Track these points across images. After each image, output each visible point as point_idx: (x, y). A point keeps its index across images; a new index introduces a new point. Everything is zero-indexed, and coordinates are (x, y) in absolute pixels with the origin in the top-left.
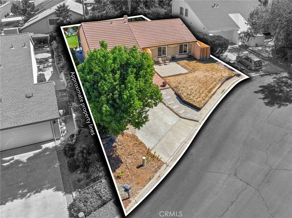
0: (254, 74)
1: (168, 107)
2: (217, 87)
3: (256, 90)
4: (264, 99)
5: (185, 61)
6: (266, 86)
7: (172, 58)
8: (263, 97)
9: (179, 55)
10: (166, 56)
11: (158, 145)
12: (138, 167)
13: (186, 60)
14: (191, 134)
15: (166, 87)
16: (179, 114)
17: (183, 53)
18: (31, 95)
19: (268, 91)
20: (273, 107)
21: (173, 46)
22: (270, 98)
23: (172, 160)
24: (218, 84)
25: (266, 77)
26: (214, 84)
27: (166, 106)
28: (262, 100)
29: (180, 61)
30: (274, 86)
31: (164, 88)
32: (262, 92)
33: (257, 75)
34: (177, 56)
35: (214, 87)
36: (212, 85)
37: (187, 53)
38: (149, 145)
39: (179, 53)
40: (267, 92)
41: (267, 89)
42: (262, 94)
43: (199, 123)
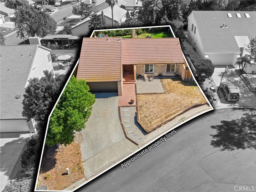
0: (228, 106)
1: (122, 125)
2: (177, 114)
3: (215, 125)
4: (215, 136)
5: (170, 80)
6: (228, 122)
7: (159, 75)
8: (216, 134)
9: (166, 73)
10: (154, 72)
11: (91, 159)
12: (63, 174)
13: (171, 78)
14: (124, 156)
15: (132, 105)
16: (127, 134)
17: (170, 72)
18: (19, 97)
19: (226, 129)
20: (217, 149)
21: (160, 65)
22: (222, 137)
23: (93, 176)
24: (180, 110)
25: (237, 112)
26: (177, 110)
27: (121, 123)
28: (212, 137)
29: (165, 79)
30: (237, 124)
31: (131, 105)
32: (219, 128)
33: (230, 107)
34: (164, 74)
35: (174, 113)
36: (174, 111)
37: (175, 72)
38: (84, 156)
39: (167, 71)
40: (224, 129)
41: (227, 126)
42: (217, 130)
43: (137, 147)
